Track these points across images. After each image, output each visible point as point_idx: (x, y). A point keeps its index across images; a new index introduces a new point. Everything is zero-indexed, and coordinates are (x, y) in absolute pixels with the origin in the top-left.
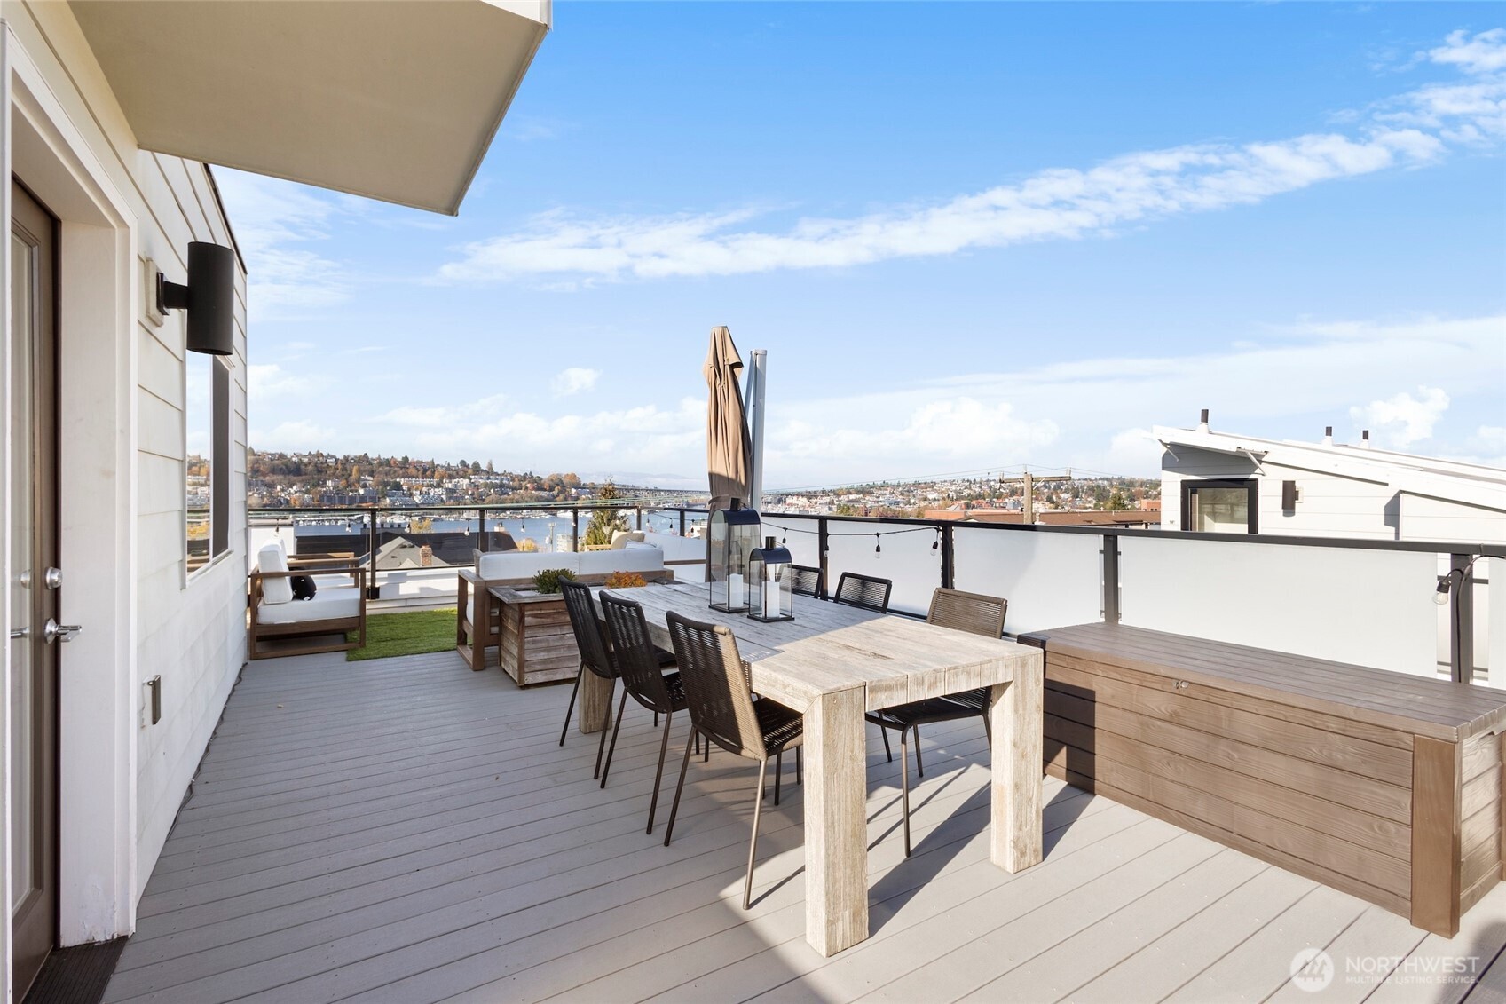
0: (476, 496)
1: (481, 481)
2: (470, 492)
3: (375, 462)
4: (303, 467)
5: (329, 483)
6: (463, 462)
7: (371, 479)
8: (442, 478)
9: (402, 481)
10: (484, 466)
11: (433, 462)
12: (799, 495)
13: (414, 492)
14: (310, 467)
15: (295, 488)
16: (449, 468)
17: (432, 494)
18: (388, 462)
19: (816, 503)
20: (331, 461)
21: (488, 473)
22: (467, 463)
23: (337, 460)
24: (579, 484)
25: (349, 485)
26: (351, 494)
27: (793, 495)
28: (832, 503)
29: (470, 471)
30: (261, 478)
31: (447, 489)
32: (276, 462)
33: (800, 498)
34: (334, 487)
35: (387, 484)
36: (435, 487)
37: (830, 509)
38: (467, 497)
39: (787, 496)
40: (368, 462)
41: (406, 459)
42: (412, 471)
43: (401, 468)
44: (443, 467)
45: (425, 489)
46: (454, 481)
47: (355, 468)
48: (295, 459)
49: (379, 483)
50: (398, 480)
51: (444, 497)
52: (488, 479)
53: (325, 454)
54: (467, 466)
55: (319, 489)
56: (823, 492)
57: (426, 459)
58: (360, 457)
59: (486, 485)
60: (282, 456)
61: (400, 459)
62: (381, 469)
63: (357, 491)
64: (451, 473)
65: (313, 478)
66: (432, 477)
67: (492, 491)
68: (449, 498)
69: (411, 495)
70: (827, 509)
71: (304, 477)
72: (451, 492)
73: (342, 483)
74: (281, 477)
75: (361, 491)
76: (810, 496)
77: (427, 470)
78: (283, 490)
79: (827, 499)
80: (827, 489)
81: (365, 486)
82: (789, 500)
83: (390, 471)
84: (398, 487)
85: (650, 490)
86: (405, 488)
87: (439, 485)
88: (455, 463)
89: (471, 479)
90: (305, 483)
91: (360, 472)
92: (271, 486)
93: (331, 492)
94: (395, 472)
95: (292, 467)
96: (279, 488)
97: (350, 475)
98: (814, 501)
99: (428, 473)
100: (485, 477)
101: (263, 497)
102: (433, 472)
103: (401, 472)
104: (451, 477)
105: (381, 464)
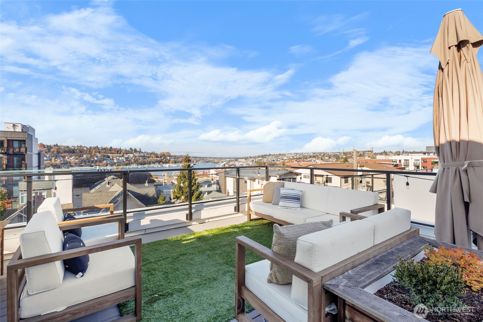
0: (135, 160)
1: (137, 155)
2: (133, 159)
3: (100, 149)
4: (75, 150)
5: (84, 156)
7: (99, 154)
8: (124, 154)
9: (110, 155)
10: (138, 150)
11: (120, 148)
12: (242, 158)
13: (114, 159)
14: (78, 151)
15: (72, 157)
16: (126, 150)
17: (120, 159)
18: (105, 149)
19: (248, 161)
20: (85, 149)
22: (132, 149)
23: (87, 148)
24: (170, 155)
25: (91, 157)
26: (92, 159)
28: (253, 161)
29: (133, 151)
30: (60, 154)
31: (125, 158)
32: (66, 149)
34: (86, 157)
35: (105, 156)
36: (121, 157)
37: (253, 163)
38: (132, 160)
39: (239, 159)
40: (98, 148)
41: (111, 148)
42: (113, 152)
43: (110, 151)
44: (124, 150)
45: (118, 158)
46: (128, 155)
47: (93, 151)
48: (72, 148)
49: (102, 156)
50: (108, 155)
51: (125, 160)
52: (140, 154)
53: (83, 146)
54: (132, 150)
55: (81, 158)
57: (118, 147)
58: (95, 147)
59: (139, 156)
60: (68, 147)
61: (109, 148)
62: (102, 151)
63: (94, 158)
64: (127, 152)
65: (79, 154)
66: (120, 154)
67: (141, 158)
68: (126, 161)
69: (113, 160)
70: (251, 163)
71: (75, 154)
72: (127, 158)
73: (89, 156)
74: (67, 154)
75: (96, 159)
76: (246, 158)
77: (118, 151)
78: (68, 158)
79: (251, 160)
80: (251, 156)
81: (97, 157)
82: (239, 160)
83: (106, 152)
84: (109, 157)
85: (194, 157)
86: (111, 157)
87: (123, 156)
88: (128, 149)
89: (134, 154)
90: (76, 156)
91: (96, 152)
92: (64, 157)
93: (85, 159)
94: (107, 152)
95: (71, 151)
96: (67, 158)
97: (92, 153)
99: (119, 152)
100: (138, 153)
101: (61, 161)
102: (121, 152)
103: (109, 152)
104: (127, 154)
105: (102, 149)
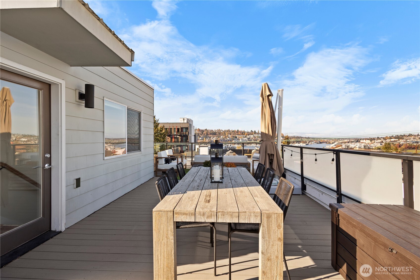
0: (255, 140)
1: (256, 136)
2: (253, 139)
3: (231, 131)
4: (216, 133)
5: (221, 137)
6: (252, 131)
7: (230, 135)
8: (246, 135)
9: (237, 136)
10: (257, 132)
11: (244, 131)
12: (366, 139)
13: (240, 139)
14: (218, 133)
15: (215, 138)
16: (248, 132)
17: (244, 139)
18: (234, 131)
19: (374, 142)
20: (222, 131)
21: (258, 133)
22: (253, 131)
23: (223, 131)
24: (283, 136)
25: (225, 137)
26: (226, 139)
27: (363, 139)
28: (382, 142)
29: (253, 133)
30: (208, 136)
31: (248, 138)
32: (211, 132)
33: (367, 140)
34: (222, 138)
35: (234, 137)
36: (245, 137)
37: (381, 144)
38: (252, 140)
39: (361, 139)
40: (229, 131)
41: (238, 130)
42: (239, 133)
43: (237, 133)
44: (247, 132)
45: (242, 138)
46: (249, 136)
47: (227, 133)
48: (215, 131)
49: (232, 137)
50: (236, 136)
51: (247, 140)
52: (258, 135)
53: (221, 130)
54: (253, 132)
55: (219, 138)
56: (378, 138)
57: (243, 130)
58: (228, 130)
59: (257, 137)
60: (212, 130)
61: (237, 130)
62: (232, 133)
63: (227, 138)
64: (249, 134)
65: (218, 136)
66: (244, 135)
67: (259, 138)
68: (248, 140)
69: (239, 139)
70: (379, 144)
71: (216, 135)
72: (249, 139)
73: (224, 137)
74: (212, 135)
75: (228, 139)
76: (371, 139)
77: (243, 133)
78: (212, 138)
79: (380, 141)
80: (380, 137)
81: (229, 137)
82: (361, 141)
83: (234, 133)
84: (236, 137)
85: (307, 138)
86: (238, 138)
87: (246, 137)
88: (249, 131)
89: (253, 135)
90: (217, 137)
91: (228, 134)
92: (210, 137)
93: (222, 139)
94: (235, 134)
95: (214, 133)
96: (211, 138)
97: (226, 135)
98: (373, 141)
99: (243, 134)
100: (257, 135)
101: (208, 140)
102: (244, 134)
103: (237, 134)
104: (249, 135)
105: (232, 132)
